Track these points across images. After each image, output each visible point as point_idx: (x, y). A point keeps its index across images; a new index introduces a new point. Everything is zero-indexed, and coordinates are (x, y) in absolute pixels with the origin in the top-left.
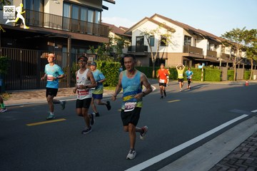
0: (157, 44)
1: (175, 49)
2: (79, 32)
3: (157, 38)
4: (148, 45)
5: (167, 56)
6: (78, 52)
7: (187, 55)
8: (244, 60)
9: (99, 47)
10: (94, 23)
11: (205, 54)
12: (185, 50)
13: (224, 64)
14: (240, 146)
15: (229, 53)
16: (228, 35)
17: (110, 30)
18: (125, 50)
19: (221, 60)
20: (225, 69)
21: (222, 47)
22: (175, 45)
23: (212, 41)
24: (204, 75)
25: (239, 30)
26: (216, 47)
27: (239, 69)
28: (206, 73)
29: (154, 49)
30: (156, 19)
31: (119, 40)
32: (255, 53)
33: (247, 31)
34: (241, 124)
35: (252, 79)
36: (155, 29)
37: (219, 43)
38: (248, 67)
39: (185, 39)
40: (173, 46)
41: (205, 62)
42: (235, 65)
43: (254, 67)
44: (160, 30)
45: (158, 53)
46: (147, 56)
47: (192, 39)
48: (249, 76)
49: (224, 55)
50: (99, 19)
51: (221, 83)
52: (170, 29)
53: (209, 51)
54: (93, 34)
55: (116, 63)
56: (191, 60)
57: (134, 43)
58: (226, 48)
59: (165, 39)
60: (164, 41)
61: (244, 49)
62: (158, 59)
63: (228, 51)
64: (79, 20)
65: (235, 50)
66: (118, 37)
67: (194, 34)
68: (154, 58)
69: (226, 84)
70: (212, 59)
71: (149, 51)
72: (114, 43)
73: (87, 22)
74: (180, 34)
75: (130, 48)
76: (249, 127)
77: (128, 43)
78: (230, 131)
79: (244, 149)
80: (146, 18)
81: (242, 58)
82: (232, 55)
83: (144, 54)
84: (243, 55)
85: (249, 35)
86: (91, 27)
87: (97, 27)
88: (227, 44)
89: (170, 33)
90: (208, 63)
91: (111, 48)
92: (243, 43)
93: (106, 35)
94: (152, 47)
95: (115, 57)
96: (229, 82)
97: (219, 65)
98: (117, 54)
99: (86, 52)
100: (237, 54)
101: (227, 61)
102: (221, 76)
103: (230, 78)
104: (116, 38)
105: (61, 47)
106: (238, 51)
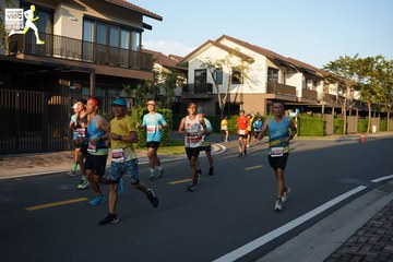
0: (226, 80)
1: (254, 87)
2: (107, 64)
3: (227, 71)
4: (213, 82)
5: (241, 98)
6: (107, 94)
7: (272, 96)
8: (357, 102)
9: (139, 86)
10: (130, 50)
12: (269, 89)
13: (328, 110)
14: (355, 234)
15: (335, 93)
16: (333, 66)
17: (155, 60)
18: (178, 91)
19: (323, 103)
20: (330, 118)
21: (325, 84)
22: (254, 82)
23: (310, 75)
24: (299, 126)
25: (348, 58)
26: (315, 84)
27: (351, 118)
28: (302, 123)
29: (223, 89)
30: (225, 42)
31: (169, 75)
32: (373, 93)
33: (360, 60)
34: (356, 201)
35: (371, 131)
36: (224, 58)
37: (320, 79)
38: (364, 114)
39: (269, 73)
41: (299, 107)
42: (344, 110)
43: (372, 113)
44: (230, 59)
45: (229, 94)
46: (212, 99)
47: (280, 72)
48: (366, 128)
49: (327, 97)
50: (138, 44)
51: (325, 138)
52: (245, 58)
53: (305, 90)
54: (130, 67)
55: (164, 110)
57: (191, 80)
58: (331, 86)
59: (239, 74)
60: (237, 76)
61: (357, 87)
62: (228, 103)
63: (333, 89)
64: (108, 46)
65: (345, 89)
66: (167, 71)
67: (283, 65)
68: (222, 102)
69: (331, 139)
70: (310, 102)
71: (215, 91)
72: (161, 80)
73: (119, 48)
74: (261, 65)
75: (186, 88)
76: (368, 205)
77: (182, 80)
78: (340, 211)
79: (363, 240)
80: (209, 42)
81: (354, 100)
82: (340, 96)
83: (206, 96)
84: (357, 95)
85: (364, 66)
86: (126, 55)
87: (135, 55)
88: (332, 79)
89: (246, 64)
90: (304, 108)
91: (157, 89)
92: (355, 78)
93: (149, 68)
94: (220, 86)
95: (163, 101)
96: (337, 137)
97: (320, 112)
98: (166, 97)
99: (118, 95)
100: (347, 95)
101: (333, 105)
102: (324, 128)
103: (338, 131)
104: (163, 73)
105: (79, 86)
106: (349, 90)
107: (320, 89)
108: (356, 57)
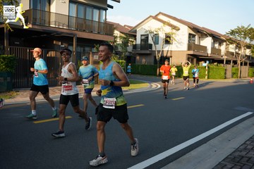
0: (161, 42)
1: (179, 47)
2: (84, 31)
3: (162, 36)
4: (152, 43)
5: (171, 53)
6: (84, 50)
7: (191, 52)
8: (248, 57)
10: (99, 22)
11: (209, 52)
12: (189, 48)
13: (228, 62)
14: (244, 143)
15: (233, 51)
16: (233, 33)
17: (115, 29)
18: (130, 49)
19: (225, 58)
20: (229, 67)
21: (227, 44)
22: (179, 43)
23: (216, 38)
24: (209, 72)
25: (243, 27)
26: (220, 45)
27: (243, 67)
28: (211, 70)
29: (159, 47)
30: (161, 17)
31: (124, 38)
33: (252, 29)
34: (245, 122)
36: (160, 27)
37: (223, 41)
38: (253, 65)
39: (189, 38)
40: (177, 44)
41: (209, 60)
42: (239, 62)
44: (164, 28)
45: (163, 51)
46: (152, 54)
47: (197, 37)
49: (228, 53)
50: (104, 18)
51: (226, 80)
52: (174, 28)
53: (213, 48)
54: (99, 33)
55: (121, 61)
56: (196, 58)
57: (138, 41)
58: (231, 46)
59: (170, 37)
60: (168, 39)
61: (248, 47)
62: (162, 57)
63: (232, 48)
64: (85, 19)
65: (240, 48)
66: (123, 35)
67: (198, 32)
68: (158, 56)
69: (230, 81)
70: (216, 57)
71: (154, 49)
72: (119, 41)
73: (92, 21)
74: (184, 32)
75: (135, 47)
77: (132, 42)
78: (235, 128)
79: (249, 147)
80: (150, 16)
81: (246, 56)
82: (236, 53)
83: (148, 52)
84: (248, 52)
86: (96, 25)
87: (102, 25)
88: (232, 41)
89: (174, 31)
90: (212, 61)
91: (116, 47)
92: (248, 41)
93: (111, 34)
94: (157, 45)
95: (120, 55)
96: (234, 80)
97: (223, 63)
98: (122, 53)
99: (91, 51)
100: (242, 52)
101: (232, 59)
102: (225, 74)
103: (235, 76)
104: (120, 37)
105: (66, 45)
106: (243, 49)
107: (223, 48)
108: (248, 26)
